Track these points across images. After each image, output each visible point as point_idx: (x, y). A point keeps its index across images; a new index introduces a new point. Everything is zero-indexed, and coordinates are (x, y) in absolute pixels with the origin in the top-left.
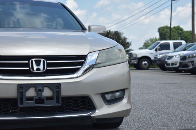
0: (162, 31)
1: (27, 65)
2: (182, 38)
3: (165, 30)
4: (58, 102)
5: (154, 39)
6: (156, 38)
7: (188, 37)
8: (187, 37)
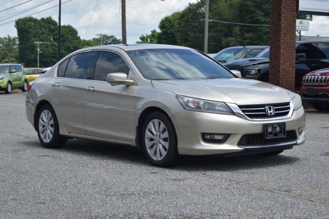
0: (23, 26)
1: (264, 111)
2: (56, 37)
3: (27, 24)
4: (284, 135)
5: (5, 38)
6: (9, 36)
7: (66, 36)
8: (64, 35)
